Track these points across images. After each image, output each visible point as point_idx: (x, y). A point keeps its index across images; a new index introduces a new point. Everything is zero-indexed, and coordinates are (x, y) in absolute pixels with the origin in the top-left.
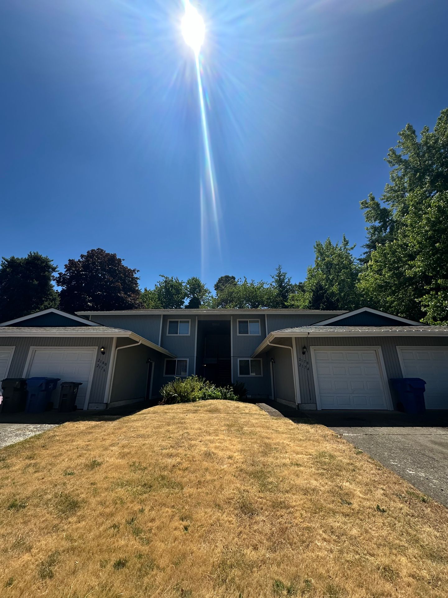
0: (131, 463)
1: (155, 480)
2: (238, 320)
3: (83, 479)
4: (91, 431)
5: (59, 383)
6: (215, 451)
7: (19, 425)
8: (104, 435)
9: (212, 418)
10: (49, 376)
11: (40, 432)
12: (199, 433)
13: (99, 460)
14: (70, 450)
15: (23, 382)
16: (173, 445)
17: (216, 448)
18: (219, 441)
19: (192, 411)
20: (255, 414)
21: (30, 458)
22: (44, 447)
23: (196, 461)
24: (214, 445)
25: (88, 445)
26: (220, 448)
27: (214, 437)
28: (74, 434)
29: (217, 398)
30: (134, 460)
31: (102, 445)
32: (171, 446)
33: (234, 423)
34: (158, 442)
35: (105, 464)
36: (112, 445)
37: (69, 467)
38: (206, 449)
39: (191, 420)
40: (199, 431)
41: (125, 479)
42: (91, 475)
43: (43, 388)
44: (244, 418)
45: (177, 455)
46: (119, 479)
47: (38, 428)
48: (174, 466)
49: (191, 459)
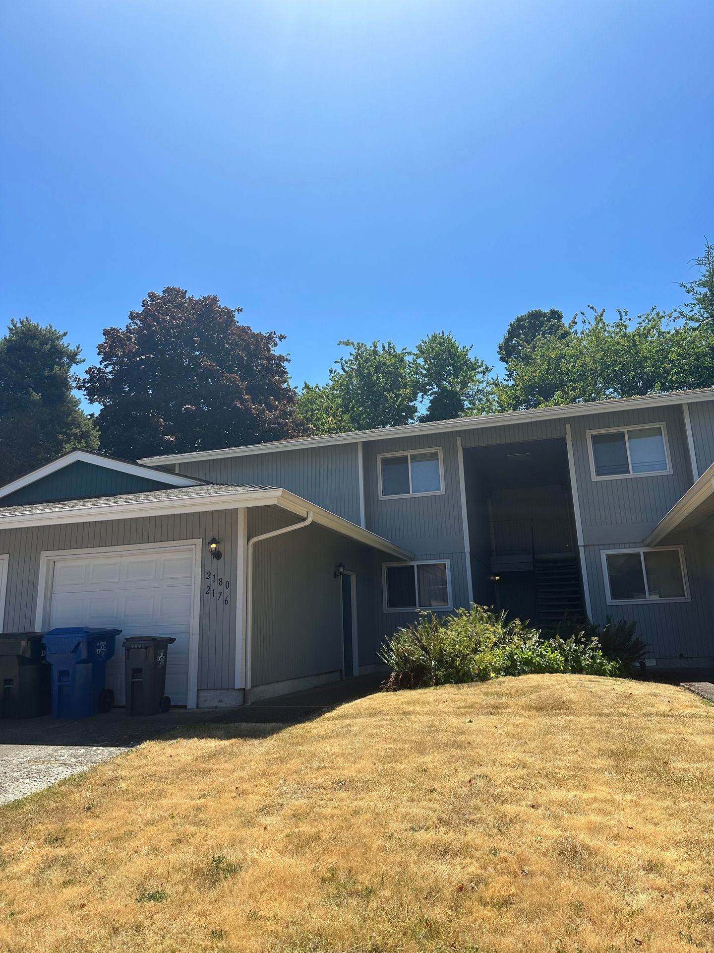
0: (323, 872)
1: (405, 934)
2: (589, 433)
3: (190, 917)
4: (205, 766)
5: (120, 639)
6: (594, 843)
7: (37, 748)
8: (241, 779)
9: (553, 729)
10: (94, 623)
11: (85, 768)
12: (522, 778)
13: (232, 856)
14: (154, 822)
15: (37, 641)
16: (445, 816)
17: (594, 829)
18: (596, 805)
19: (482, 707)
20: (694, 716)
21: (55, 840)
22: (89, 809)
23: (532, 874)
24: (583, 819)
25: (199, 809)
26: (608, 831)
27: (575, 793)
28: (162, 774)
29: (551, 669)
30: (332, 860)
31: (237, 809)
32: (441, 820)
33: (631, 748)
34: (396, 806)
35: (250, 871)
36: (266, 810)
37: (150, 875)
38: (558, 833)
39: (486, 737)
40: (520, 772)
41: (311, 926)
42: (210, 903)
43: (84, 655)
44: (662, 731)
45: (464, 851)
46: (293, 923)
47: (79, 756)
48: (461, 889)
49: (514, 867)
